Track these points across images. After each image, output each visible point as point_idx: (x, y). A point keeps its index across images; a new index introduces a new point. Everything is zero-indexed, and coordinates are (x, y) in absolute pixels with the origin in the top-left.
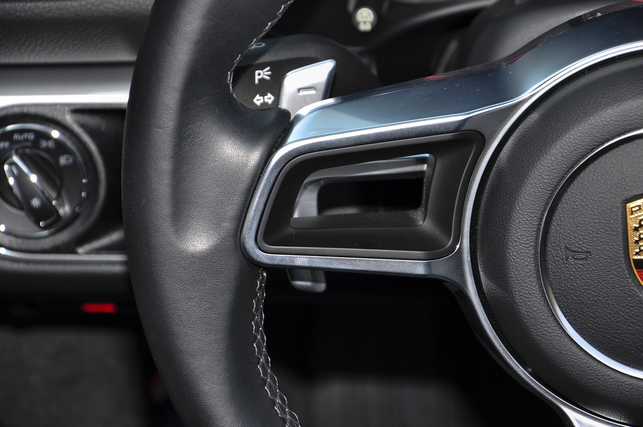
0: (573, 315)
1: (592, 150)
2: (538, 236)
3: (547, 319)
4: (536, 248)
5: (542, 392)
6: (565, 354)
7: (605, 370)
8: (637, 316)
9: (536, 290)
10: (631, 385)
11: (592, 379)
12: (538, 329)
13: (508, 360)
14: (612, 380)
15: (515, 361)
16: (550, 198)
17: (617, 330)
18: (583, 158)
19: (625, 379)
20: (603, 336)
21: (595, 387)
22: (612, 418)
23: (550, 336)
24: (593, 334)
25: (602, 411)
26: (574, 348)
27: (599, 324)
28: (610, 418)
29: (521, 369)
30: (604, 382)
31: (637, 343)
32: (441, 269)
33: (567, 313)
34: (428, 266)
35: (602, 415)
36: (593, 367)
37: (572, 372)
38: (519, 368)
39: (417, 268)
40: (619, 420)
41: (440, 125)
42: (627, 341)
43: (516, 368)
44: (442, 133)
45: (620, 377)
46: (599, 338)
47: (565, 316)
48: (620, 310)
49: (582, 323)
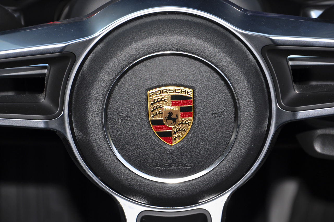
0: (120, 149)
1: (130, 63)
2: (103, 107)
3: (107, 151)
4: (102, 114)
5: (105, 189)
6: (116, 169)
7: (136, 177)
8: (152, 149)
9: (102, 135)
10: (149, 184)
11: (130, 182)
12: (103, 156)
13: (88, 173)
14: (140, 182)
15: (92, 173)
16: (109, 88)
17: (142, 156)
18: (125, 67)
19: (146, 181)
20: (136, 159)
21: (131, 186)
22: (140, 202)
23: (109, 160)
24: (130, 158)
25: (135, 198)
26: (121, 166)
27: (133, 153)
28: (139, 201)
29: (95, 177)
30: (136, 183)
31: (152, 163)
32: (53, 125)
33: (118, 148)
34: (46, 123)
35: (135, 200)
36: (130, 175)
37: (120, 178)
38: (94, 176)
39: (40, 124)
40: (143, 203)
41: (52, 49)
42: (147, 162)
43: (92, 176)
44: (53, 53)
45: (144, 180)
46: (134, 160)
47: (117, 149)
48: (144, 146)
49: (125, 153)
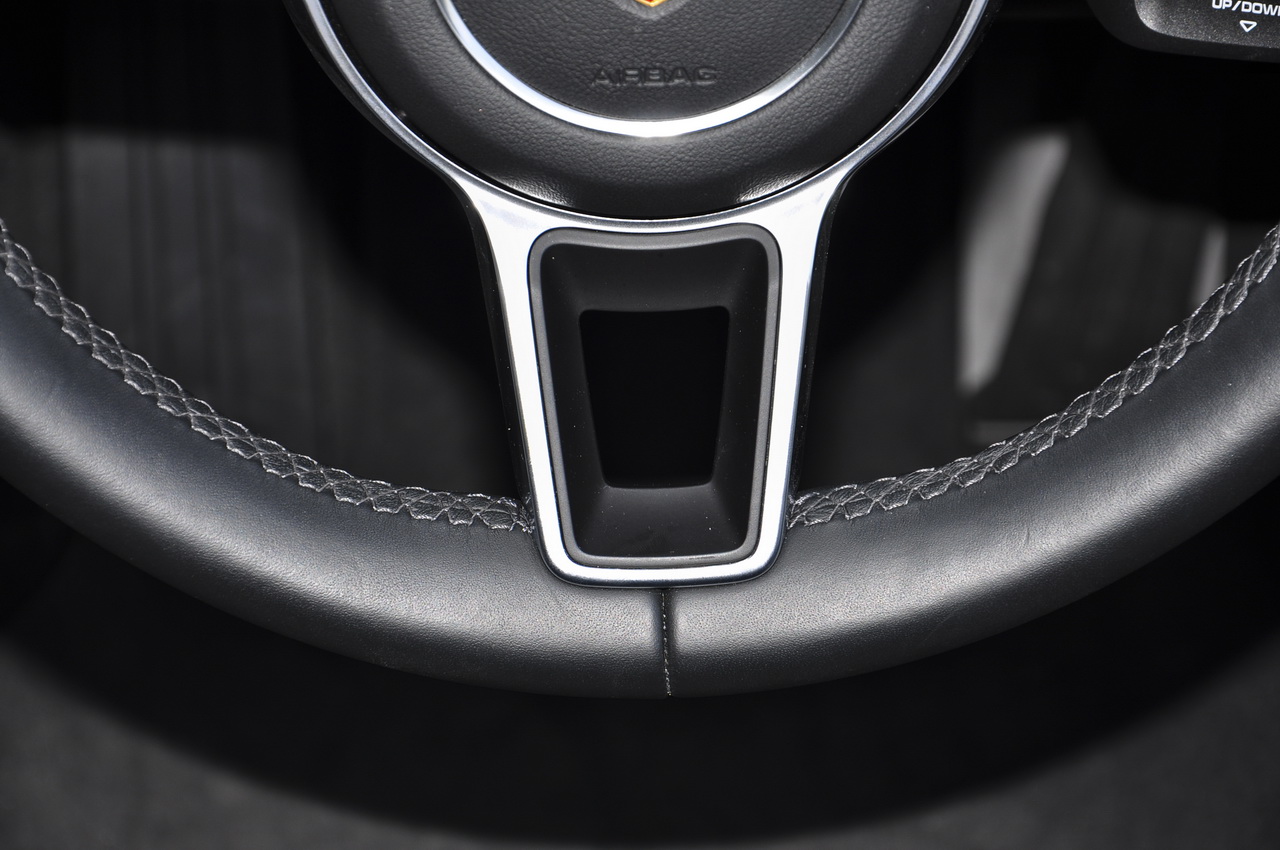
0: (474, 14)
3: (428, 21)
5: (422, 151)
6: (460, 84)
7: (528, 112)
8: (584, 16)
10: (571, 138)
11: (505, 129)
12: (414, 38)
13: (365, 96)
14: (540, 131)
15: (376, 97)
17: (550, 41)
19: (562, 128)
20: (526, 53)
21: (511, 142)
22: (540, 197)
23: (434, 52)
24: (509, 47)
25: (524, 185)
26: (476, 73)
27: (519, 31)
28: (536, 196)
29: (385, 111)
30: (526, 134)
31: (583, 64)
33: (465, 10)
35: (522, 191)
36: (508, 107)
37: (472, 115)
38: (382, 109)
40: (551, 201)
42: (566, 62)
43: (376, 109)
45: (555, 125)
46: (519, 55)
47: (462, 16)
48: (555, 5)
49: (491, 28)
